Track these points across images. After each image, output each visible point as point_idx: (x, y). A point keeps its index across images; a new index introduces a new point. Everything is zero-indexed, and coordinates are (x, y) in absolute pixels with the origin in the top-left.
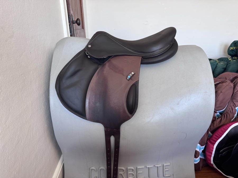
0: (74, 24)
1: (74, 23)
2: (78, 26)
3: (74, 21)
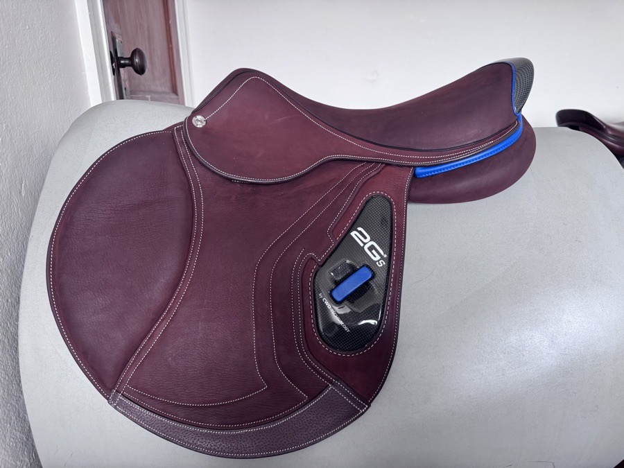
0: (121, 69)
1: (124, 66)
2: (139, 75)
3: (122, 58)
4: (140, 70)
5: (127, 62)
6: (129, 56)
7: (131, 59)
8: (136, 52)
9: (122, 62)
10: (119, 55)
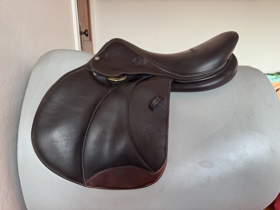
0: (82, 35)
2: (86, 37)
3: (82, 32)
4: (87, 35)
5: (84, 33)
6: (84, 31)
7: (85, 32)
8: (86, 30)
9: (82, 33)
10: (82, 31)
